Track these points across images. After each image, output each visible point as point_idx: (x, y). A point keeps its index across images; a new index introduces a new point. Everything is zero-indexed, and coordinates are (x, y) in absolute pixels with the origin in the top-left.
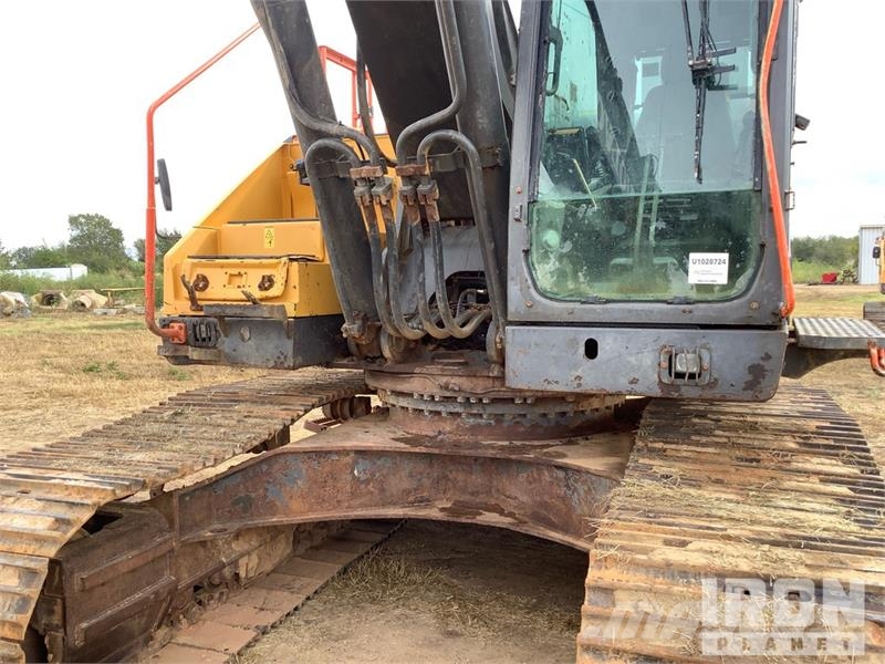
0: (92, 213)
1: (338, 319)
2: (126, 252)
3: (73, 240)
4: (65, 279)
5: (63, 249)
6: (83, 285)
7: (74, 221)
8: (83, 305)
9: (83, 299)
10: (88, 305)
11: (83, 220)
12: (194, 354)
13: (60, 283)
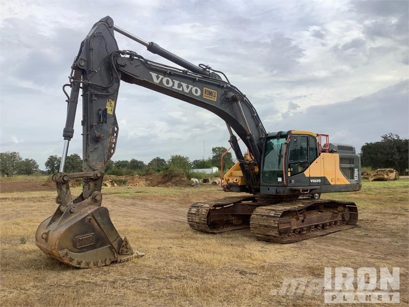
0: (220, 147)
1: (245, 186)
2: (233, 161)
3: (214, 157)
4: (210, 173)
5: (209, 161)
6: (216, 176)
7: (214, 150)
8: (216, 183)
9: (216, 181)
10: (217, 183)
11: (217, 149)
12: (227, 190)
13: (208, 174)
